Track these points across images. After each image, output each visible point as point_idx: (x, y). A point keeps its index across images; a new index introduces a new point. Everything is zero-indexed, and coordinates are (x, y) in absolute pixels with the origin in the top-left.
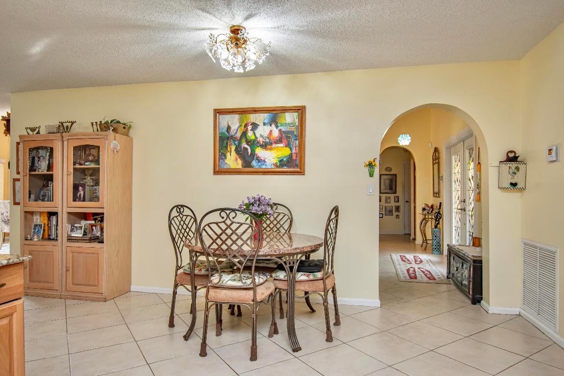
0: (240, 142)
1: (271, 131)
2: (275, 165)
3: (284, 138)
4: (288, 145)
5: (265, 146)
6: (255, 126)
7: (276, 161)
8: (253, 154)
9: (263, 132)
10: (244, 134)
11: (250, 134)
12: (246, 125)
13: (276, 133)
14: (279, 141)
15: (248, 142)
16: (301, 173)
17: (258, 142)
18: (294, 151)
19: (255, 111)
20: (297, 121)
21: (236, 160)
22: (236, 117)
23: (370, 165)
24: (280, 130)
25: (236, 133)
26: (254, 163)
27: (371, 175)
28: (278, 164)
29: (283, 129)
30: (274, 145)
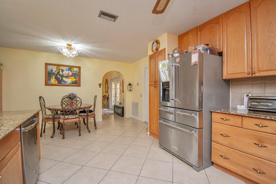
0: (57, 75)
1: (69, 73)
2: (71, 83)
3: (74, 75)
4: (75, 77)
5: (66, 77)
6: (63, 71)
7: (70, 82)
8: (62, 80)
9: (66, 73)
11: (61, 73)
12: (59, 70)
13: (71, 74)
14: (72, 76)
15: (60, 75)
16: (80, 86)
17: (64, 76)
18: (77, 79)
19: (63, 66)
20: (78, 71)
21: (55, 81)
22: (55, 67)
23: (100, 85)
24: (72, 73)
25: (55, 72)
26: (62, 82)
27: (100, 87)
28: (72, 83)
30: (70, 77)
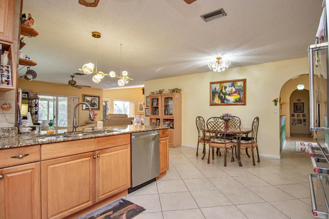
0: (220, 93)
1: (232, 89)
2: (234, 102)
3: (237, 91)
4: (239, 94)
5: (229, 95)
6: (225, 87)
7: (234, 100)
8: (225, 98)
9: (229, 89)
10: (221, 91)
11: (224, 91)
12: (222, 87)
13: (234, 90)
14: (235, 92)
15: (223, 94)
16: (245, 104)
17: (227, 93)
18: (241, 96)
19: (226, 82)
20: (243, 84)
21: (218, 100)
22: (218, 84)
23: (275, 101)
24: (236, 89)
25: (218, 90)
26: (225, 101)
27: (276, 105)
28: (235, 101)
29: (237, 88)
30: (233, 94)
